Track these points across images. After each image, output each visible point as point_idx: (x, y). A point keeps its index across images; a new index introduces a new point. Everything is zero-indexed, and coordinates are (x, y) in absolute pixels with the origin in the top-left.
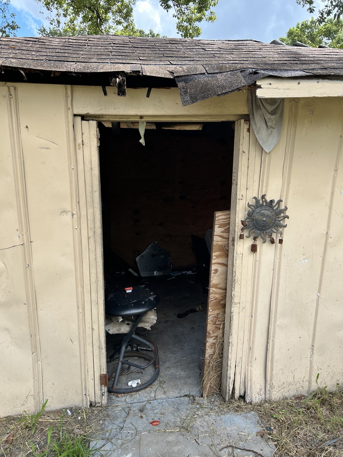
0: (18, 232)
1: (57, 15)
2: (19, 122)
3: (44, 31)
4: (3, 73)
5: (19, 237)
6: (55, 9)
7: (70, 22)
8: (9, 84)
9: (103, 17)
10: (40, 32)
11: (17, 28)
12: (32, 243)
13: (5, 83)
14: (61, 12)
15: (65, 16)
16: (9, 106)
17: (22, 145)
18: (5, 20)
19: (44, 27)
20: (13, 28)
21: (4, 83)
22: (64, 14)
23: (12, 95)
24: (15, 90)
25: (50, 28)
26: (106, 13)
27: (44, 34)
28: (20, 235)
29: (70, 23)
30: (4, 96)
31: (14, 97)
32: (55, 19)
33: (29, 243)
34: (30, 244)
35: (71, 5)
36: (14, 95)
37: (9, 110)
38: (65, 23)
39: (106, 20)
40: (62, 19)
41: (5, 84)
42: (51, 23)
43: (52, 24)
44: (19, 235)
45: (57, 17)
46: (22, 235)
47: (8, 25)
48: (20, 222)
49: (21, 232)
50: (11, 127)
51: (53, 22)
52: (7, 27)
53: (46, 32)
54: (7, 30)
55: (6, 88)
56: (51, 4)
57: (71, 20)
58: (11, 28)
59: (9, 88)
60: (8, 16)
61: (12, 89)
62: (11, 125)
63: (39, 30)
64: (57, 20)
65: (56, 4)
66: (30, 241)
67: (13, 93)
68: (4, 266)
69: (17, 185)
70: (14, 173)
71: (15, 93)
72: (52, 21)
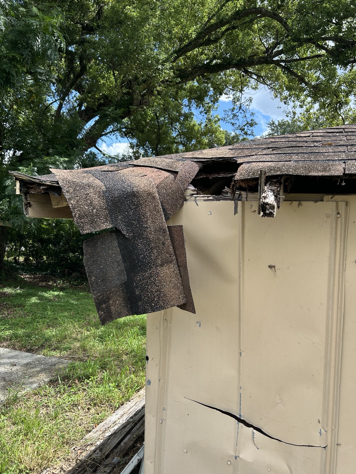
0: (320, 426)
1: (294, 107)
2: (345, 254)
3: (273, 124)
4: (344, 184)
5: (320, 433)
6: (292, 102)
7: (305, 111)
8: (338, 197)
9: (343, 101)
10: (269, 126)
11: (255, 124)
12: (339, 447)
13: (332, 196)
14: (298, 103)
15: (301, 107)
16: (334, 230)
17: (346, 288)
18: (245, 119)
19: (273, 121)
20: (251, 125)
21: (330, 196)
22: (300, 106)
23: (340, 213)
24: (347, 206)
25: (279, 121)
26: (347, 96)
27: (273, 127)
28: (323, 431)
29: (305, 113)
30: (328, 216)
31: (343, 216)
32: (291, 111)
33: (334, 446)
34: (336, 449)
35: (309, 96)
36: (344, 213)
37: (334, 236)
38: (300, 114)
39: (347, 103)
40: (298, 111)
41: (332, 198)
42: (286, 116)
43: (288, 116)
44: (320, 430)
45: (293, 109)
46: (325, 431)
47: (248, 123)
48: (325, 411)
49: (325, 427)
50: (333, 261)
51: (289, 115)
52: (246, 125)
53: (274, 125)
54: (246, 128)
55: (334, 204)
56: (289, 98)
57: (307, 109)
58: (250, 125)
59: (337, 203)
60: (248, 115)
61: (342, 205)
62: (333, 258)
63: (269, 124)
64: (293, 112)
65: (293, 97)
66: (336, 443)
67: (342, 211)
68: (289, 470)
69: (329, 350)
70: (327, 333)
71: (346, 210)
72: (288, 113)
